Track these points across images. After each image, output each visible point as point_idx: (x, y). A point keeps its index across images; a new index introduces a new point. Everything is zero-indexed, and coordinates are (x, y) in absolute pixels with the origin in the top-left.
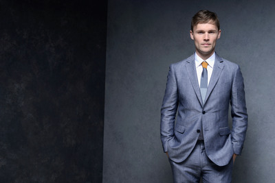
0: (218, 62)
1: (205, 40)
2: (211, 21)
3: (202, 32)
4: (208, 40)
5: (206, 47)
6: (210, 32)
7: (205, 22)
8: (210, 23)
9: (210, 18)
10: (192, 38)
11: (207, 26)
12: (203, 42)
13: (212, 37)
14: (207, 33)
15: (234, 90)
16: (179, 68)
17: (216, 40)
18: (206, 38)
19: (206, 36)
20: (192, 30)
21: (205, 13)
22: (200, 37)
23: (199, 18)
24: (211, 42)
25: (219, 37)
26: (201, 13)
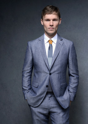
0: (59, 40)
1: (50, 25)
2: (54, 12)
3: (48, 20)
4: (53, 26)
5: (51, 30)
6: (54, 20)
7: (50, 13)
8: (54, 14)
9: (54, 11)
10: (42, 24)
11: (51, 16)
12: (49, 27)
13: (56, 23)
14: (51, 21)
15: (70, 59)
16: (33, 44)
17: (58, 26)
18: (51, 24)
19: (51, 22)
20: (42, 18)
21: (50, 7)
22: (47, 24)
23: (46, 11)
24: (54, 27)
25: (60, 23)
26: (48, 7)
